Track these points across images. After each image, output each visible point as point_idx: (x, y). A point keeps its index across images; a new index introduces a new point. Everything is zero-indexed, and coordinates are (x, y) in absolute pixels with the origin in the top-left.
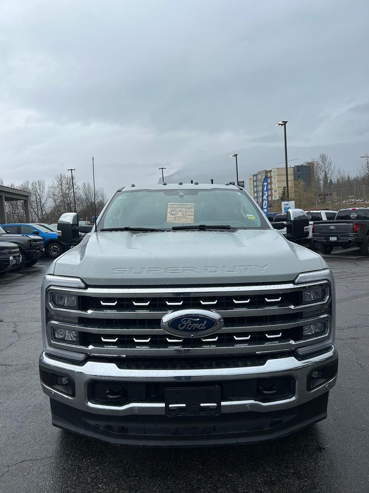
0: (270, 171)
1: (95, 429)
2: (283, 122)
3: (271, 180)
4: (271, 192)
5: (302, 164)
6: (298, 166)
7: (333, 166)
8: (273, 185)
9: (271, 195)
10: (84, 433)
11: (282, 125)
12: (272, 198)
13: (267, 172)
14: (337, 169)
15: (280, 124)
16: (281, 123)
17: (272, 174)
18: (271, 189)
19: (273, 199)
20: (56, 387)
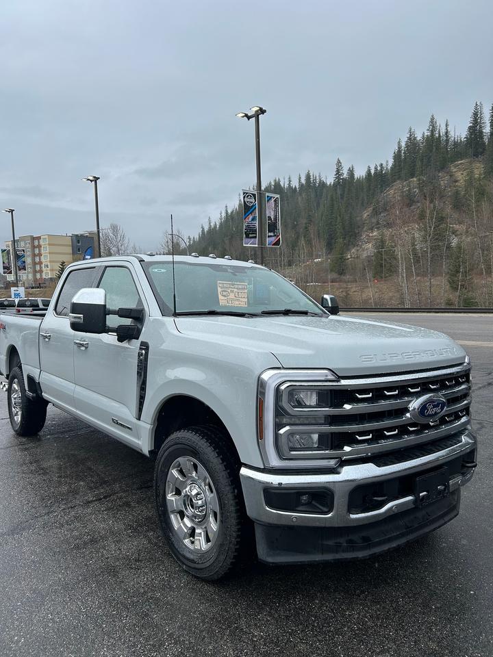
0: (39, 238)
1: (337, 548)
2: (95, 177)
3: (40, 251)
4: (41, 267)
5: (82, 233)
6: (77, 236)
7: (126, 241)
8: (42, 258)
9: (41, 271)
10: (320, 559)
11: (91, 181)
12: (41, 276)
13: (33, 239)
14: (132, 245)
15: (88, 180)
16: (91, 178)
17: (41, 243)
18: (40, 263)
19: (44, 277)
20: (300, 508)
